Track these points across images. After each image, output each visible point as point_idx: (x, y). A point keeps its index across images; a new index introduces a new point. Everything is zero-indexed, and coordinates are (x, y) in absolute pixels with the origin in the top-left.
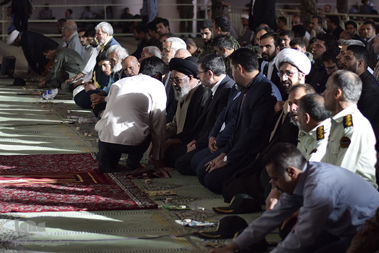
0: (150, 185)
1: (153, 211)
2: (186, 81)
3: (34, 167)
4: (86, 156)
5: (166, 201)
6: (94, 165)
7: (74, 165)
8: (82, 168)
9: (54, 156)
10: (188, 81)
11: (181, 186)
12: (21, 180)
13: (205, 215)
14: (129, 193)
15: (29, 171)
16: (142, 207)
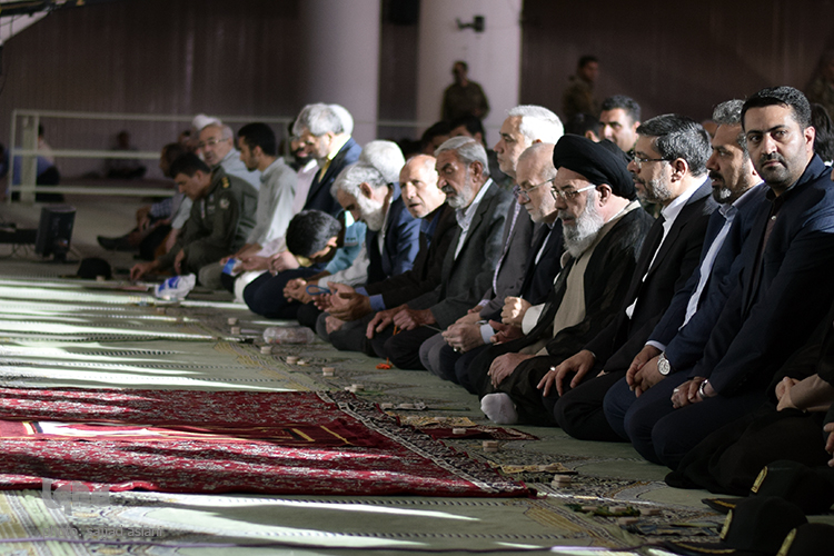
0: (498, 454)
1: (526, 502)
2: (590, 198)
3: (172, 411)
4: (304, 398)
5: (554, 484)
6: (332, 414)
7: (279, 412)
8: (302, 417)
9: (217, 395)
10: (598, 199)
11: (583, 458)
12: (144, 432)
13: (670, 513)
14: (446, 466)
15: (160, 417)
16: (494, 493)
